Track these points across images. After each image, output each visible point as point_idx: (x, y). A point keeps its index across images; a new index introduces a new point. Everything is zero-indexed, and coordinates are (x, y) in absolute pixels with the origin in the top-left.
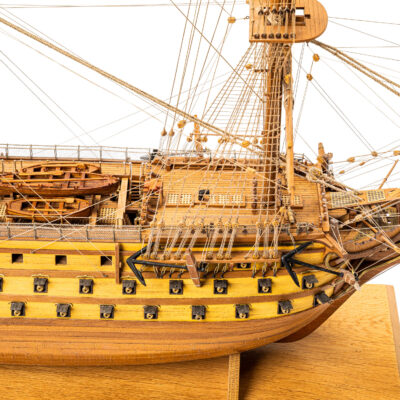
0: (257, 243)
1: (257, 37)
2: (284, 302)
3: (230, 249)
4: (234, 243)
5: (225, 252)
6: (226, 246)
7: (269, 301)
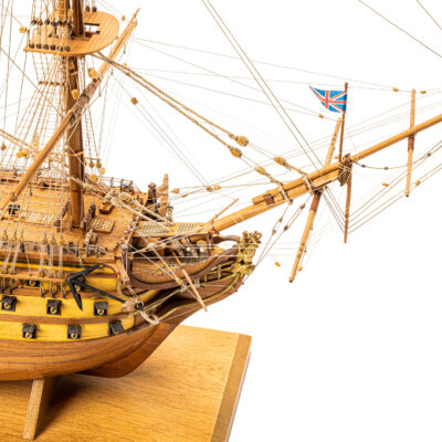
0: (42, 261)
1: (32, 46)
2: (75, 327)
3: (14, 264)
4: (19, 258)
5: (9, 267)
6: (11, 261)
7: (56, 323)
